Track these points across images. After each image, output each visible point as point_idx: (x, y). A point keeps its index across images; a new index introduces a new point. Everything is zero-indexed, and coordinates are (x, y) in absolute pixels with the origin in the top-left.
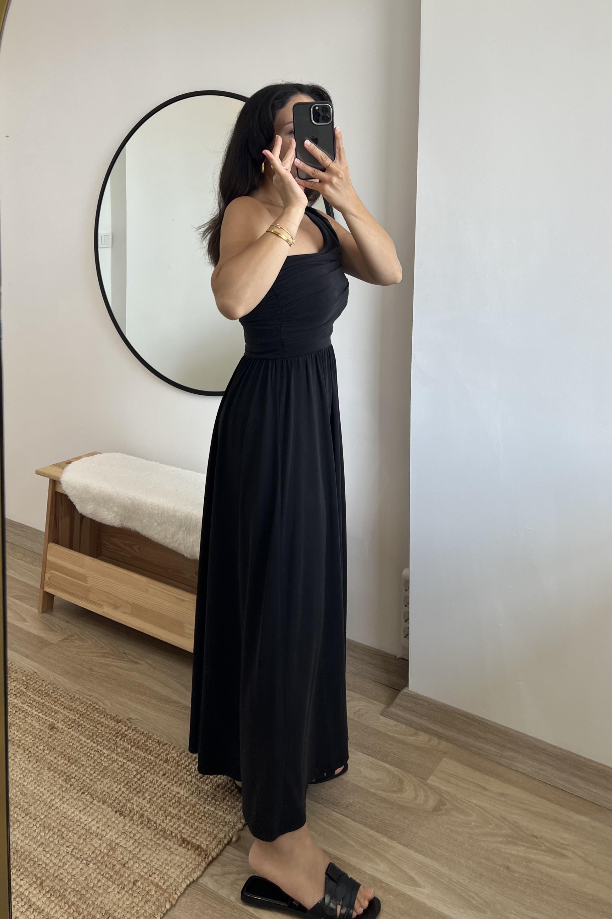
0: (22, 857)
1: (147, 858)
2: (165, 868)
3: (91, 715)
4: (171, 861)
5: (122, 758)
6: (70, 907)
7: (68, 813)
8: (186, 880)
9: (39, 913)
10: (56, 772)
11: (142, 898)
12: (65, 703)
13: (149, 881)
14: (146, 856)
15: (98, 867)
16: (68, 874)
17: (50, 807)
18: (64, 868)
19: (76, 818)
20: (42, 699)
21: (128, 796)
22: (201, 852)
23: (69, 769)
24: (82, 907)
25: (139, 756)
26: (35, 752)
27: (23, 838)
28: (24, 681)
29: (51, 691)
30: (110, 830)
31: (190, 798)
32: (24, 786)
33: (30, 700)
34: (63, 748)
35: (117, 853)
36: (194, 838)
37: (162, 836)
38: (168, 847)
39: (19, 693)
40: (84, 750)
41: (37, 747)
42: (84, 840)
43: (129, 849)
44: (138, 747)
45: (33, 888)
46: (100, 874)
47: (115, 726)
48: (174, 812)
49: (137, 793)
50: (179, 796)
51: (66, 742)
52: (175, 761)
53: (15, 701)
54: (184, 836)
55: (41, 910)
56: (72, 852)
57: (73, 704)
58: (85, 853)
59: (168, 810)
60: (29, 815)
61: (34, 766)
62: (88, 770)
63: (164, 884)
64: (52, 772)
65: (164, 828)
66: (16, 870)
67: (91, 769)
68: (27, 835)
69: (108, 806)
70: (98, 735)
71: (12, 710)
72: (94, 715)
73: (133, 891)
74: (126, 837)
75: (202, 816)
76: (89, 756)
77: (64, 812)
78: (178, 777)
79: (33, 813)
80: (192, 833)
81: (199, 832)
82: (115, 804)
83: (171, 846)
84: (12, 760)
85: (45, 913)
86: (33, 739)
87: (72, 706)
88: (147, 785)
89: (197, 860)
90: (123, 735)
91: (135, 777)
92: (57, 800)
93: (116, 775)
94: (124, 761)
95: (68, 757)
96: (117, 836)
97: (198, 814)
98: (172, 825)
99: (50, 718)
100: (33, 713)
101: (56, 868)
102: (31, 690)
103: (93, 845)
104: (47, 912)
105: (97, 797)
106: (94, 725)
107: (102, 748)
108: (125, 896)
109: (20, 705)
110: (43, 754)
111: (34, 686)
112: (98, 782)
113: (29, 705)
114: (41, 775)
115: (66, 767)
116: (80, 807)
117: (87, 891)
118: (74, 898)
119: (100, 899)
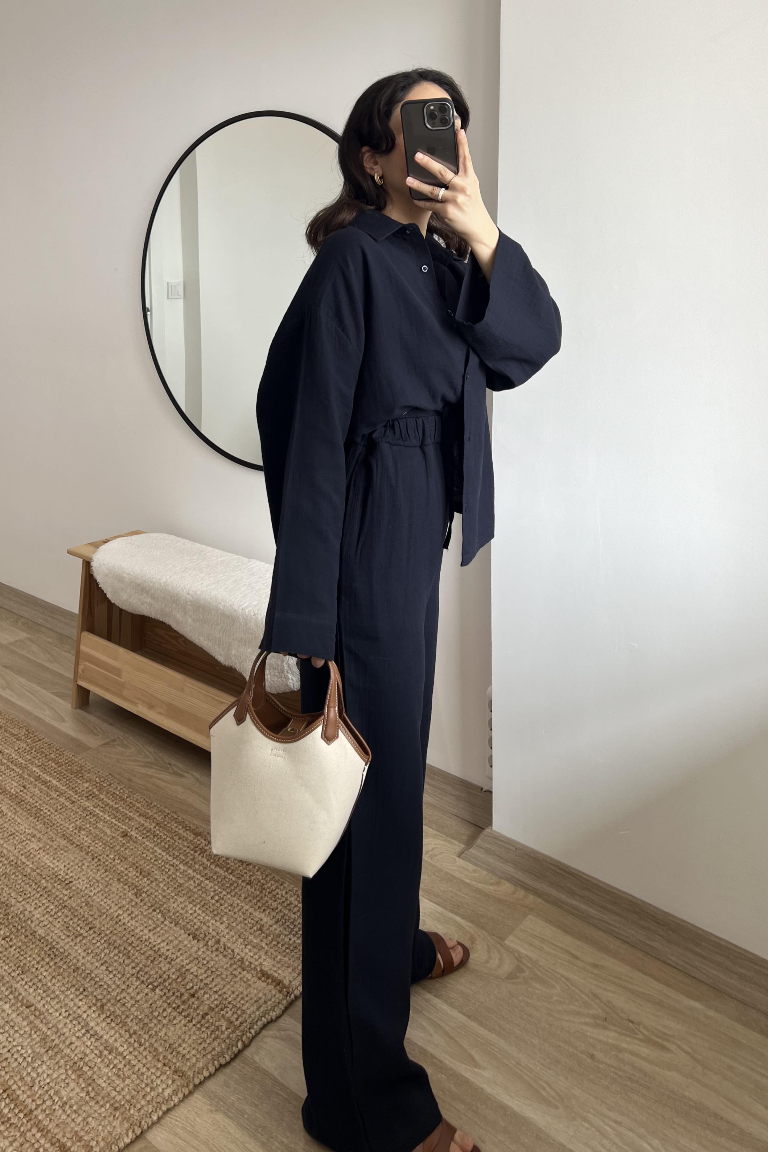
0: (83, 976)
1: (220, 989)
2: (239, 1002)
3: (168, 825)
4: (247, 995)
5: (200, 876)
6: (131, 1036)
7: (136, 931)
8: (263, 1019)
9: (97, 1039)
10: (126, 884)
11: (211, 1034)
12: (141, 809)
13: (220, 1015)
14: (219, 986)
15: (165, 994)
16: (131, 999)
17: (117, 923)
18: (128, 992)
19: (144, 937)
20: (116, 804)
21: (203, 918)
22: (283, 989)
23: (140, 882)
24: (144, 1037)
25: (219, 875)
26: (105, 860)
27: (84, 954)
28: (97, 783)
29: (126, 795)
30: (181, 954)
31: (274, 926)
32: (90, 896)
33: (102, 803)
34: (136, 859)
35: (186, 981)
36: (276, 971)
37: (240, 967)
38: (245, 979)
39: (90, 795)
40: (159, 863)
41: (107, 856)
42: (152, 962)
43: (200, 978)
44: (217, 865)
45: (92, 1011)
48: (255, 941)
49: (215, 917)
50: (262, 923)
51: (139, 852)
52: (259, 884)
53: (87, 804)
54: (264, 969)
55: (100, 1036)
56: (138, 974)
57: (150, 811)
58: (152, 976)
59: (248, 938)
60: (94, 930)
61: (102, 876)
62: (162, 885)
63: (237, 1019)
64: (122, 884)
65: (243, 958)
66: (75, 989)
67: (165, 885)
68: (90, 951)
69: (181, 929)
70: (175, 848)
71: (82, 813)
72: (171, 825)
73: (202, 1025)
74: (198, 963)
75: (287, 948)
76: (164, 870)
77: (132, 930)
78: (261, 901)
79: (98, 928)
80: (274, 966)
81: (283, 965)
82: (188, 926)
83: (249, 978)
84: (79, 867)
85: (103, 1041)
86: (103, 846)
87: (148, 813)
88: (225, 908)
89: (277, 996)
90: (203, 850)
91: (212, 898)
92: (125, 915)
93: (192, 894)
94: (201, 879)
95: (141, 869)
96: (188, 961)
97: (282, 945)
98: (252, 955)
99: (123, 825)
100: (105, 818)
101: (119, 990)
102: (104, 793)
103: (161, 968)
104: (106, 1040)
105: (170, 917)
106: (171, 836)
107: (178, 863)
108: (192, 1030)
109: (92, 808)
110: (113, 864)
111: (108, 789)
112: (171, 900)
113: (101, 809)
114: (109, 887)
115: (137, 880)
116: (150, 926)
117: (151, 1020)
118: (136, 1026)
119: (164, 1030)
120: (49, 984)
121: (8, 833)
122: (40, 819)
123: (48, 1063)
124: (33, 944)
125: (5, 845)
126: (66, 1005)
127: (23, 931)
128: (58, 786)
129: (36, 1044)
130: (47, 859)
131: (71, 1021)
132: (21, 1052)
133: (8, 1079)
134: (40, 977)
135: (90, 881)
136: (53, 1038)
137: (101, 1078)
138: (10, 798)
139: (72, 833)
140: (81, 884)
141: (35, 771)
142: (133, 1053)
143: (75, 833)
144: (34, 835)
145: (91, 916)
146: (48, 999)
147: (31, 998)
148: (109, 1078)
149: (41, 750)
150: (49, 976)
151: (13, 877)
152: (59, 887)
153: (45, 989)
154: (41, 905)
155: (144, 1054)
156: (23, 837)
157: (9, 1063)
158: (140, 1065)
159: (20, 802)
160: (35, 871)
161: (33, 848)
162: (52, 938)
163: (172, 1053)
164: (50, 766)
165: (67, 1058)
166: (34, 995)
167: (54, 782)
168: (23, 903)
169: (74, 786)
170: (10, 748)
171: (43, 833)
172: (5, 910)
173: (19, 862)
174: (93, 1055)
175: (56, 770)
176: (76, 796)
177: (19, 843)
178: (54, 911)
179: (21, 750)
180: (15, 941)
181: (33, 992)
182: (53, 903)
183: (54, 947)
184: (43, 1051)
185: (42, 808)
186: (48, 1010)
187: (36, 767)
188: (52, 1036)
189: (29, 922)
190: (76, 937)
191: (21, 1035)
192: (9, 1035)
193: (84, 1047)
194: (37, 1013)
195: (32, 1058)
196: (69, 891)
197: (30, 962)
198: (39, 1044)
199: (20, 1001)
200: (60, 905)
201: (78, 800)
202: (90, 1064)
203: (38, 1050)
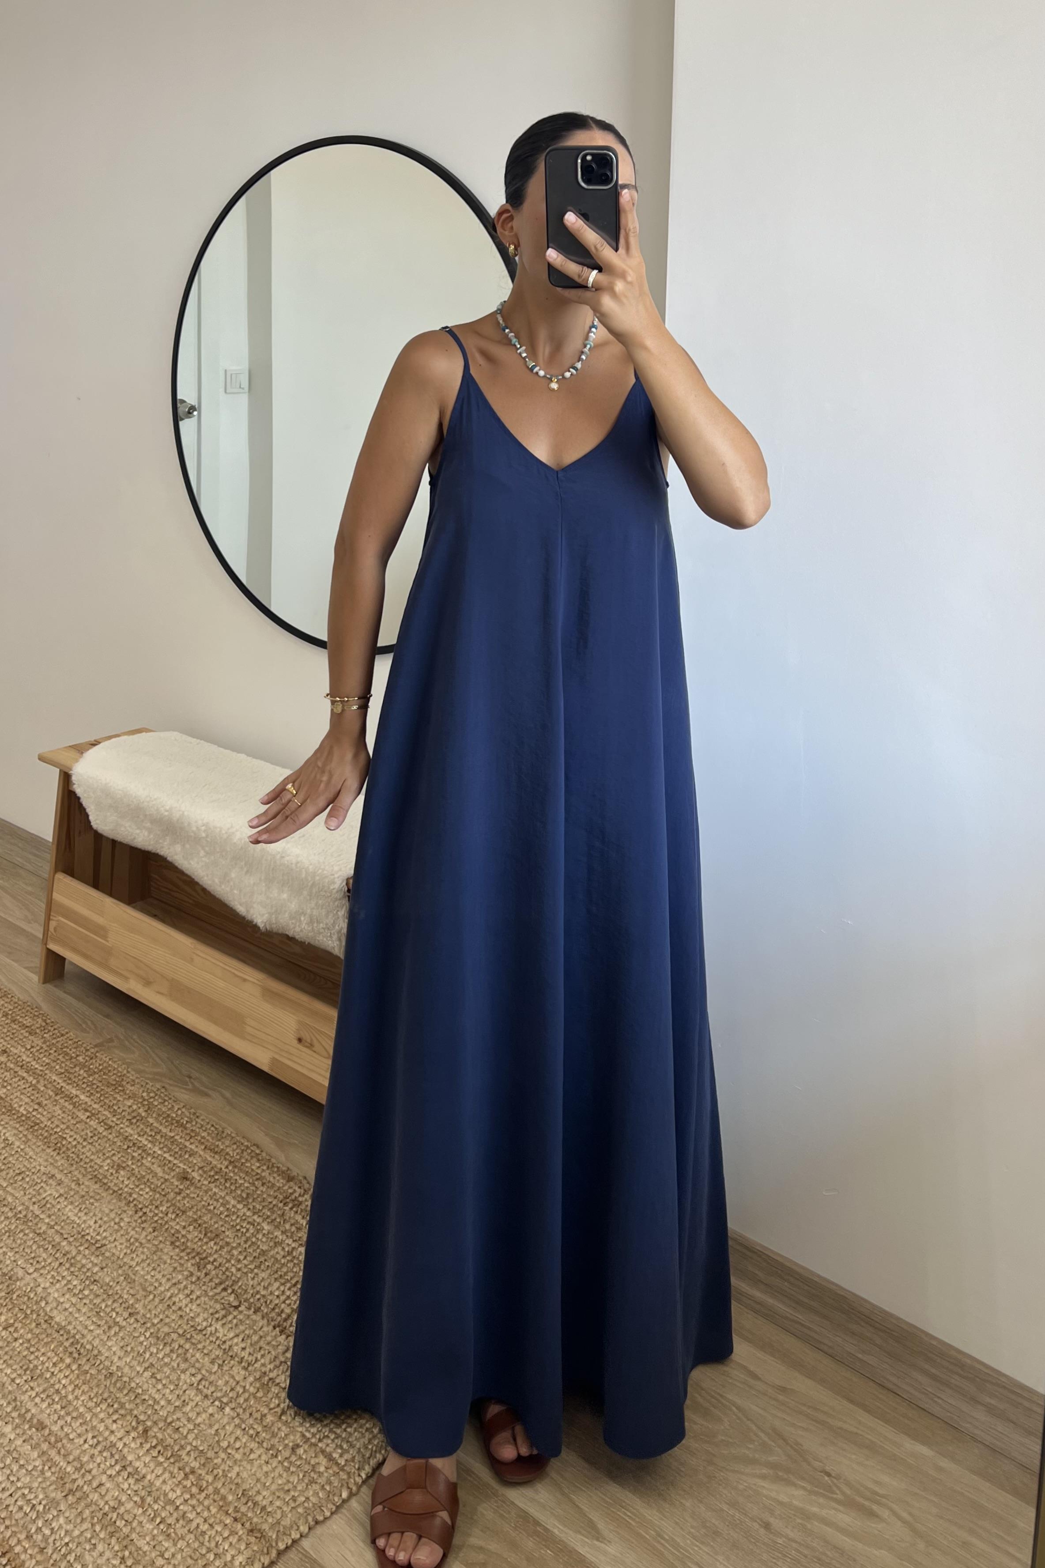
0: (118, 1385)
3: (246, 1164)
5: (291, 1240)
6: (186, 1476)
7: (197, 1320)
9: (137, 1480)
10: (183, 1251)
11: (304, 1476)
12: (208, 1140)
13: (318, 1450)
15: (238, 1415)
16: (188, 1421)
17: (169, 1307)
18: (184, 1410)
19: (209, 1329)
20: (170, 1131)
23: (204, 1248)
24: (206, 1479)
26: (151, 1214)
27: (121, 1353)
28: (144, 1100)
29: (186, 1119)
30: (263, 1356)
32: (130, 1267)
33: (151, 1130)
34: (198, 1213)
35: (270, 1395)
39: (134, 1117)
40: (232, 1220)
45: (131, 1438)
46: (240, 1427)
47: (283, 1186)
51: (203, 1203)
53: (129, 1130)
55: (141, 1475)
56: (198, 1384)
57: (220, 1143)
58: (219, 1388)
60: (135, 1317)
62: (235, 1252)
63: (342, 1456)
64: (177, 1250)
66: (107, 1404)
67: (240, 1252)
68: (129, 1349)
69: (263, 1318)
71: (122, 1144)
72: (251, 1165)
73: (291, 1463)
76: (239, 1230)
77: (192, 1318)
79: (141, 1314)
82: (273, 1314)
84: (115, 1224)
85: (146, 1482)
86: (151, 1194)
87: (218, 1146)
90: (296, 1202)
92: (181, 1296)
93: (280, 1266)
94: (293, 1245)
95: (206, 1228)
96: (272, 1366)
99: (181, 1162)
100: (154, 1152)
101: (170, 1408)
102: (154, 1115)
103: (233, 1377)
104: (149, 1481)
105: (247, 1300)
106: (251, 1181)
107: (261, 1219)
108: (277, 1471)
109: (136, 1137)
110: (166, 1219)
111: (161, 1109)
112: (250, 1275)
113: (150, 1138)
114: (159, 1253)
115: (200, 1243)
116: (217, 1312)
117: (216, 1453)
118: (194, 1462)
119: (236, 1469)
120: (70, 1397)
121: (14, 1171)
122: (61, 1152)
123: (67, 1514)
124: (47, 1336)
125: (9, 1189)
126: (94, 1428)
127: (34, 1316)
128: (89, 1104)
129: (50, 1485)
130: (71, 1210)
131: (100, 1452)
132: (28, 1498)
133: (9, 1538)
134: (57, 1387)
135: (131, 1244)
136: (74, 1477)
137: (144, 1537)
138: (18, 1120)
139: (106, 1173)
140: (118, 1248)
141: (55, 1081)
142: (189, 1502)
143: (112, 1174)
144: (53, 1176)
145: (132, 1295)
146: (69, 1419)
147: (44, 1417)
148: (154, 1538)
149: (65, 1050)
150: (70, 1384)
151: (21, 1235)
152: (87, 1252)
153: (63, 1405)
154: (60, 1279)
155: (206, 1503)
156: (35, 1177)
157: (11, 1512)
158: (199, 1520)
159: (33, 1126)
160: (52, 1227)
161: (51, 1195)
162: (75, 1328)
163: (246, 1503)
164: (76, 1074)
165: (94, 1506)
166: (48, 1411)
167: (82, 1097)
168: (35, 1275)
169: (112, 1104)
170: (19, 1047)
171: (65, 1172)
172: (8, 1286)
173: (30, 1215)
174: (132, 1503)
175: (85, 1080)
176: (114, 1119)
177: (31, 1187)
178: (79, 1288)
179: (35, 1050)
180: (22, 1331)
181: (46, 1408)
182: (77, 1276)
183: (78, 1342)
184: (59, 1495)
185: (65, 1136)
186: (67, 1435)
187: (57, 1075)
188: (74, 1473)
189: (43, 1304)
190: (110, 1328)
191: (29, 1472)
192: (12, 1471)
193: (119, 1491)
194: (53, 1439)
195: (45, 1506)
196: (100, 1258)
197: (43, 1363)
198: (53, 1487)
199: (28, 1421)
200: (86, 1279)
201: (117, 1124)
202: (126, 1519)
203: (53, 1495)
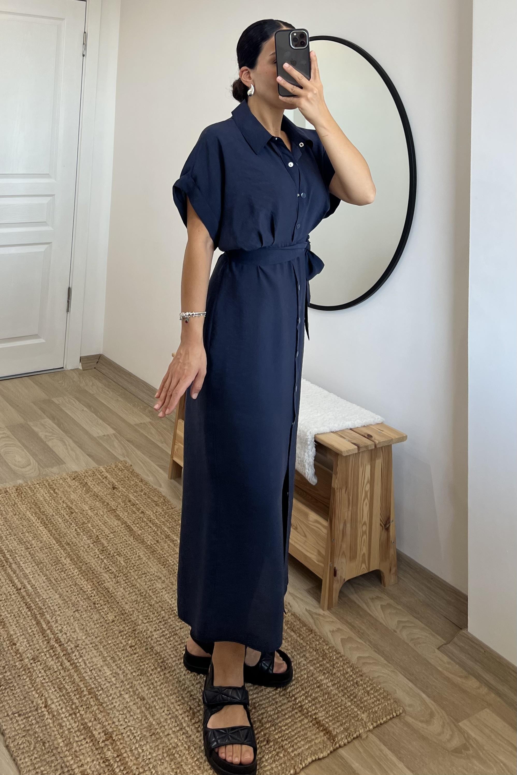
37: (300, 712)
38: (303, 723)
54: (318, 718)
65: (303, 706)
66: (176, 696)
81: (333, 719)
146: (157, 698)
147: (144, 694)
150: (159, 681)
153: (155, 691)
154: (159, 629)
156: (152, 577)
159: (153, 552)
161: (158, 587)
162: (164, 655)
168: (147, 624)
183: (165, 662)
186: (155, 706)
197: (147, 668)
199: (137, 695)
